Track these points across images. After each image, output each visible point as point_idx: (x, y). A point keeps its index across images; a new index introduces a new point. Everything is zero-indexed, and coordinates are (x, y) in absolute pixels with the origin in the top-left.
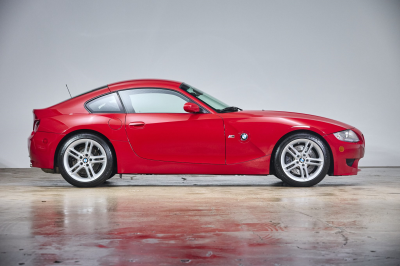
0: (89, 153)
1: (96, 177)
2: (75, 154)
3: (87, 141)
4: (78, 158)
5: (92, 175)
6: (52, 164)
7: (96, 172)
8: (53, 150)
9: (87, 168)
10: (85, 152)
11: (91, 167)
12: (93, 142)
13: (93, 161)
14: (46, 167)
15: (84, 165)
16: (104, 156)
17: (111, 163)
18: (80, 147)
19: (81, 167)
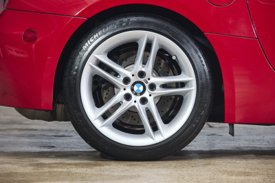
0: (148, 69)
1: (167, 132)
2: (109, 70)
3: (143, 36)
4: (118, 81)
5: (155, 128)
6: (48, 97)
7: (167, 120)
8: (52, 60)
9: (141, 109)
10: (138, 66)
11: (152, 104)
12: (159, 40)
13: (159, 91)
14: (28, 105)
15: (135, 101)
16: (188, 76)
17: (208, 96)
18: (123, 53)
19: (126, 105)
